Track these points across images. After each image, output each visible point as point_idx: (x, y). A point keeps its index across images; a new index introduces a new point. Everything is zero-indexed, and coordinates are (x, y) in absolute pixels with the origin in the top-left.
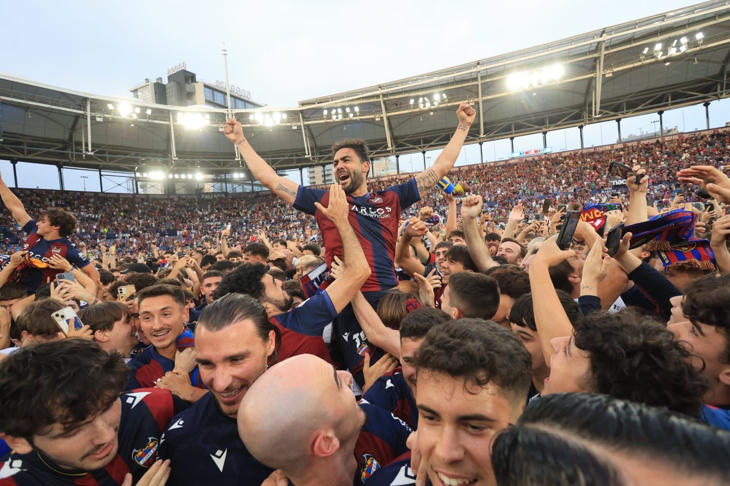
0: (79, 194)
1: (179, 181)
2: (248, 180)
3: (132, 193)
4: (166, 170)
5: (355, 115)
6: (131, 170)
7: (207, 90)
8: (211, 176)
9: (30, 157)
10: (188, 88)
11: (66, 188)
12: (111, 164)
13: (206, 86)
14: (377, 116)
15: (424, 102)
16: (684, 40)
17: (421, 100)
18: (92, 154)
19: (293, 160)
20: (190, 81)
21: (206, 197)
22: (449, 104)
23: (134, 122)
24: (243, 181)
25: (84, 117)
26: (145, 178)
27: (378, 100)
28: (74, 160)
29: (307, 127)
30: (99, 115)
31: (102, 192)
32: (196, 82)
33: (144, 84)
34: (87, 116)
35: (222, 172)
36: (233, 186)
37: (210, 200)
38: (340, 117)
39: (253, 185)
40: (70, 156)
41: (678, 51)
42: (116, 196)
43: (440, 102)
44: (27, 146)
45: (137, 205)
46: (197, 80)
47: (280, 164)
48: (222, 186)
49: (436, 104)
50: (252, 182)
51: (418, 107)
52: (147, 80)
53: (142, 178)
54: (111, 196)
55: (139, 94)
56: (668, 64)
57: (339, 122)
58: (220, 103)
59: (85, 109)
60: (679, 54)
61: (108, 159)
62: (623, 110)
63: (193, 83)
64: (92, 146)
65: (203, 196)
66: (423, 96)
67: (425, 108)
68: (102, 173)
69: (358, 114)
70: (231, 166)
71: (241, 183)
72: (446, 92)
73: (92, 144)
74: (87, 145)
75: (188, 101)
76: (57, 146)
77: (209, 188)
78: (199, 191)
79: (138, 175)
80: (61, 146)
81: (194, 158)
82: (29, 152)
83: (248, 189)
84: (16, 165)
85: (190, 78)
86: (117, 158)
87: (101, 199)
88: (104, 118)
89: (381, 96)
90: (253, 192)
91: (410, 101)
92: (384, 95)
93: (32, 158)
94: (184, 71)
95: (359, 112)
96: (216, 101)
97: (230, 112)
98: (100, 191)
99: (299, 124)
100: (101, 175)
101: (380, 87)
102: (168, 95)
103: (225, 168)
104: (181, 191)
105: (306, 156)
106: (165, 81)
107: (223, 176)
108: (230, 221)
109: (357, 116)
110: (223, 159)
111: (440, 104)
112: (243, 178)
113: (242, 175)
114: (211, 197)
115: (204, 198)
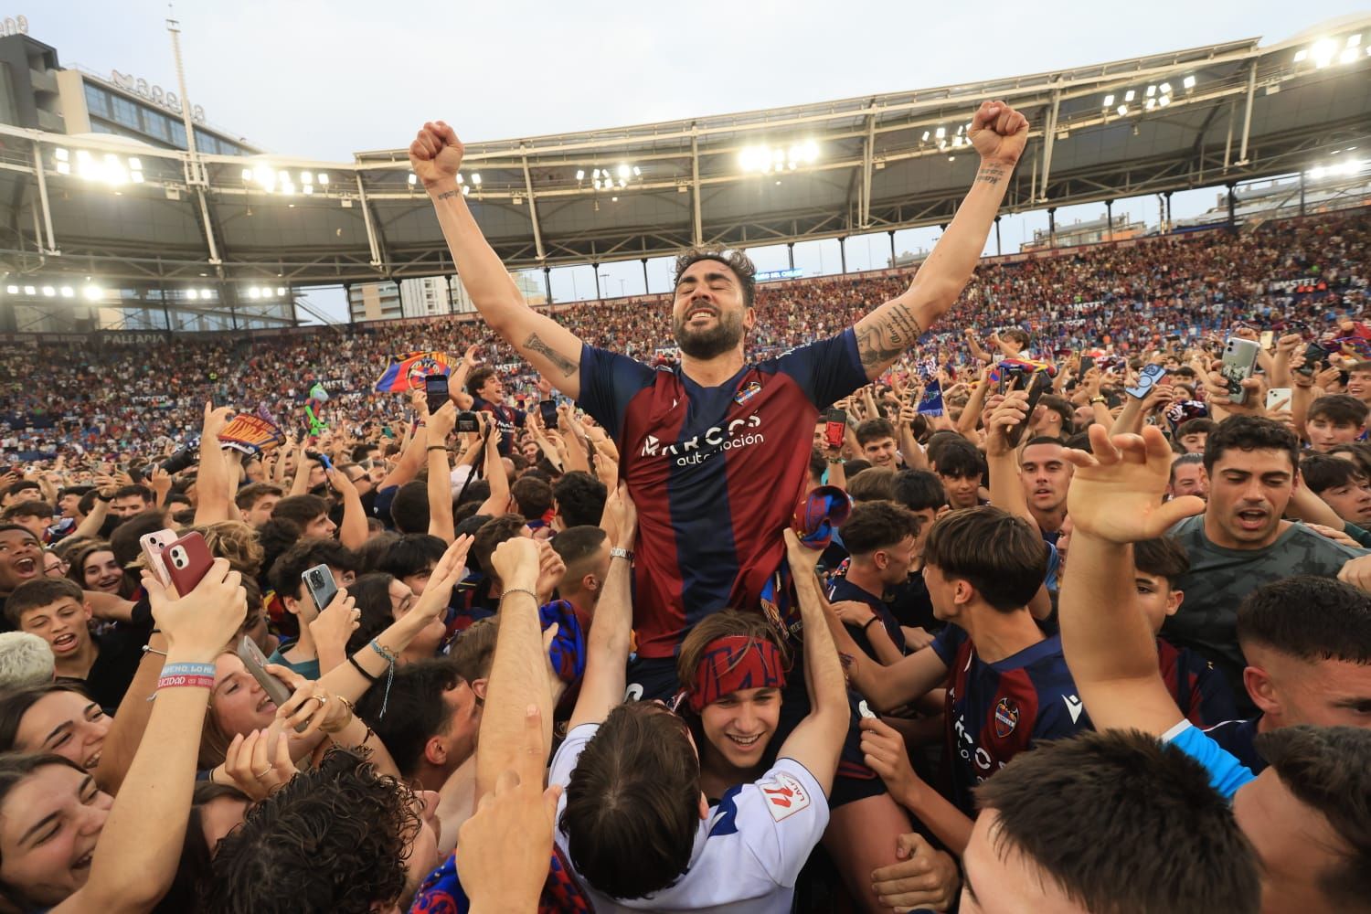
1: (33, 301)
2: (222, 305)
5: (473, 189)
7: (93, 91)
8: (130, 294)
10: (39, 79)
13: (87, 81)
14: (516, 195)
15: (602, 179)
17: (596, 173)
19: (334, 268)
20: (42, 64)
21: (116, 340)
22: (645, 187)
24: (210, 306)
27: (518, 165)
29: (371, 204)
32: (60, 69)
35: (155, 285)
36: (176, 316)
37: (127, 346)
39: (234, 316)
41: (964, 142)
43: (628, 180)
46: (61, 63)
47: (302, 273)
48: (147, 317)
49: (623, 185)
50: (232, 309)
51: (591, 186)
56: (952, 159)
60: (965, 146)
62: (898, 218)
63: (51, 72)
65: (106, 338)
66: (601, 168)
67: (604, 190)
69: (478, 188)
70: (182, 274)
71: (199, 310)
72: (640, 164)
75: (41, 113)
77: (112, 319)
78: (86, 327)
81: (83, 252)
83: (213, 324)
85: (47, 57)
89: (524, 160)
90: (236, 331)
91: (576, 173)
92: (531, 158)
94: (23, 40)
95: (482, 185)
96: (117, 120)
99: (355, 197)
101: (522, 143)
103: (168, 277)
104: (33, 324)
105: (373, 263)
107: (154, 294)
108: (190, 394)
109: (477, 192)
110: (163, 257)
111: (629, 184)
112: (209, 300)
113: (207, 294)
114: (130, 341)
115: (110, 343)
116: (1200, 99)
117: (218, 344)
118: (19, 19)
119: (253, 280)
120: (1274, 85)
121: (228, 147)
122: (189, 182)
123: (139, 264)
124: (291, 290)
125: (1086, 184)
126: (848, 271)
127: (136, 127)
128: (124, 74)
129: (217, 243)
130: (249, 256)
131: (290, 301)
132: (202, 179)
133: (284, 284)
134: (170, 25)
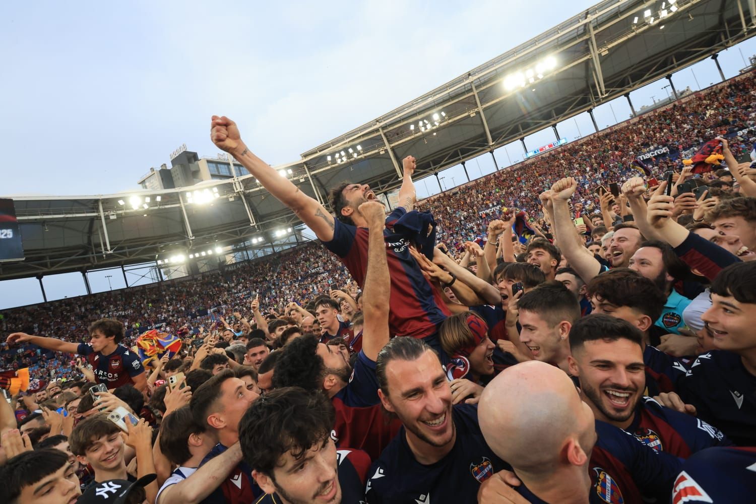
0: (106, 294)
1: (200, 259)
2: (267, 243)
3: (157, 281)
4: (185, 251)
5: (359, 154)
6: (153, 259)
7: (211, 165)
8: (230, 248)
9: (53, 269)
10: (192, 167)
11: (93, 291)
12: (132, 257)
13: (209, 162)
14: (381, 150)
15: (425, 125)
17: (421, 123)
18: (111, 252)
20: (193, 160)
21: (230, 269)
22: (450, 121)
23: (147, 212)
24: (263, 244)
25: (99, 218)
26: (167, 264)
27: (378, 134)
28: (96, 263)
29: (314, 177)
30: (112, 213)
31: (128, 287)
32: (199, 160)
33: (151, 173)
34: (101, 217)
35: (240, 241)
36: (253, 252)
37: (234, 271)
38: (345, 160)
39: (273, 246)
40: (92, 259)
41: (670, 12)
42: (142, 288)
43: (440, 121)
44: (50, 259)
45: (164, 293)
46: (199, 157)
48: (243, 253)
49: (437, 124)
50: (272, 243)
51: (420, 131)
52: (152, 169)
53: (164, 264)
54: (137, 289)
55: (147, 184)
56: (662, 27)
57: (344, 164)
59: (97, 210)
60: (671, 14)
61: (128, 254)
62: (629, 84)
63: (196, 162)
64: (110, 245)
65: (226, 269)
66: (422, 119)
67: (427, 131)
68: (125, 269)
69: (361, 152)
70: (248, 233)
71: (260, 247)
72: (444, 110)
73: (110, 242)
74: (105, 245)
75: (195, 180)
76: (77, 252)
77: (230, 259)
78: (222, 265)
79: (159, 262)
80: (81, 251)
82: (53, 265)
83: (269, 251)
84: (42, 280)
85: (195, 157)
86: (137, 251)
87: (128, 295)
88: (117, 215)
89: (380, 129)
90: (274, 253)
91: (410, 127)
92: (383, 128)
93: (57, 269)
94: (186, 153)
95: (362, 150)
96: (221, 174)
97: (236, 180)
98: (126, 287)
99: (305, 176)
100: (124, 271)
101: (377, 121)
102: (174, 179)
103: (242, 236)
104: (203, 268)
106: (169, 166)
107: (242, 244)
108: (257, 288)
109: (361, 154)
110: (237, 228)
111: (441, 123)
112: (262, 242)
113: (261, 239)
114: (235, 268)
115: (228, 271)
117: (268, 261)
118: (183, 146)
119: (278, 227)
122: (236, 191)
123: (230, 233)
124: (294, 228)
130: (270, 217)
131: (298, 233)
132: (241, 188)
133: (290, 227)
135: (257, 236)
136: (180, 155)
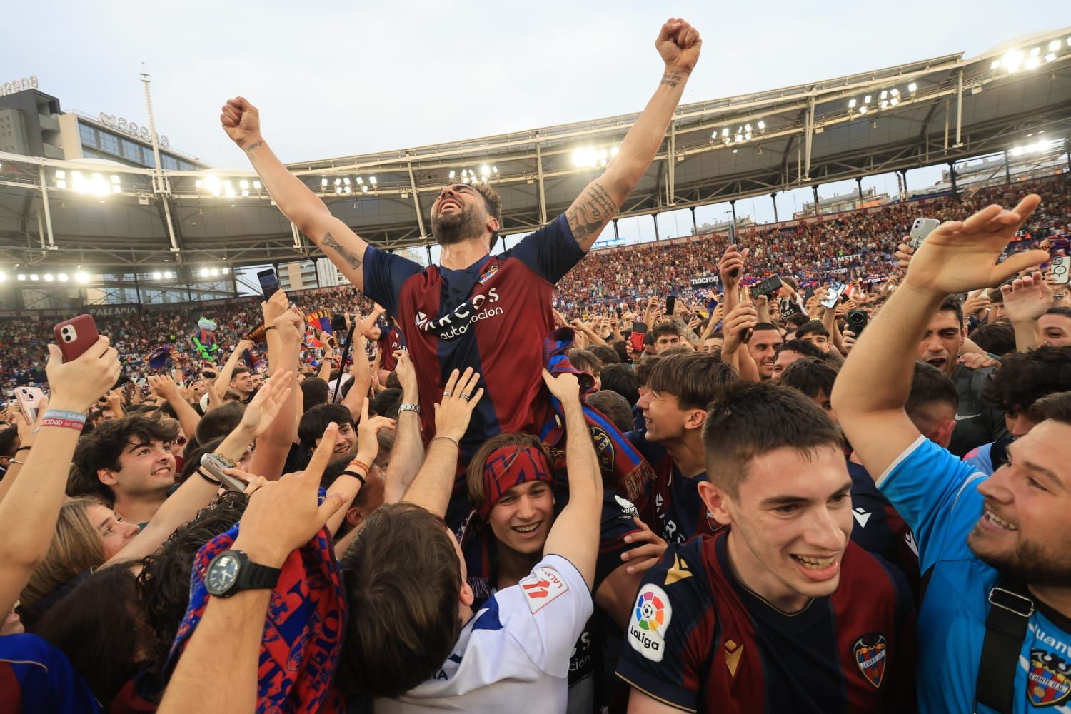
1: (37, 285)
2: (180, 283)
5: (370, 188)
7: (85, 128)
8: (110, 277)
10: (45, 121)
13: (81, 121)
14: (404, 192)
15: (469, 176)
16: (748, 128)
17: (464, 173)
19: (266, 251)
20: (48, 111)
21: (100, 312)
22: (502, 181)
24: (170, 284)
27: (404, 169)
32: (61, 113)
35: (129, 270)
37: (108, 317)
38: (348, 191)
39: (189, 291)
43: (489, 177)
46: (62, 109)
47: (241, 257)
48: (129, 293)
50: (188, 286)
56: (735, 151)
57: (346, 197)
58: (112, 152)
60: (745, 141)
63: (54, 116)
66: (467, 168)
69: (375, 187)
70: (153, 260)
71: (162, 287)
72: (498, 164)
75: (46, 145)
77: (97, 297)
81: (76, 247)
83: (173, 298)
85: (52, 105)
89: (409, 165)
90: (191, 302)
91: (449, 173)
92: (414, 163)
94: (35, 93)
95: (376, 185)
96: (103, 149)
97: (159, 174)
101: (407, 153)
103: (139, 264)
104: (34, 301)
105: (295, 247)
107: (129, 277)
109: (373, 190)
110: (135, 248)
112: (169, 280)
113: (169, 275)
114: (110, 313)
115: (95, 315)
116: (921, 99)
117: (177, 313)
118: (31, 79)
119: (203, 263)
120: (977, 87)
121: (186, 165)
122: (156, 191)
123: (118, 254)
124: (233, 270)
125: (840, 166)
126: (661, 239)
127: (117, 154)
128: (109, 115)
129: (176, 236)
130: (201, 245)
131: (232, 278)
132: (166, 189)
133: (227, 266)
134: (143, 77)
135: (162, 269)
136: (20, 92)
